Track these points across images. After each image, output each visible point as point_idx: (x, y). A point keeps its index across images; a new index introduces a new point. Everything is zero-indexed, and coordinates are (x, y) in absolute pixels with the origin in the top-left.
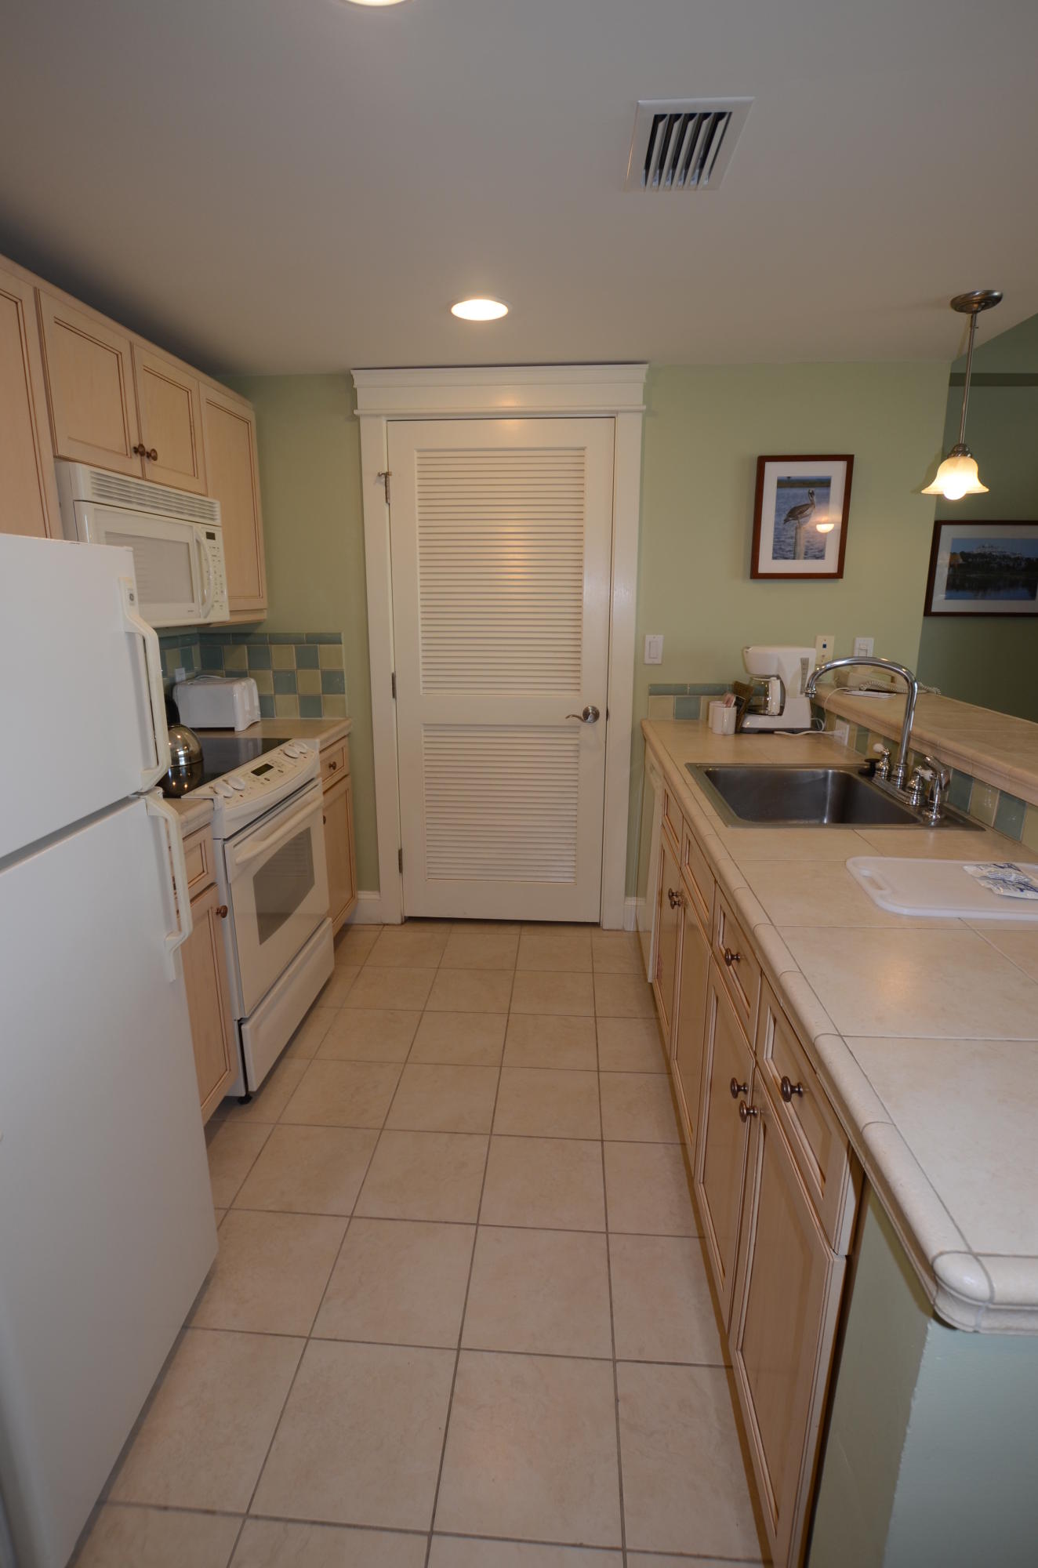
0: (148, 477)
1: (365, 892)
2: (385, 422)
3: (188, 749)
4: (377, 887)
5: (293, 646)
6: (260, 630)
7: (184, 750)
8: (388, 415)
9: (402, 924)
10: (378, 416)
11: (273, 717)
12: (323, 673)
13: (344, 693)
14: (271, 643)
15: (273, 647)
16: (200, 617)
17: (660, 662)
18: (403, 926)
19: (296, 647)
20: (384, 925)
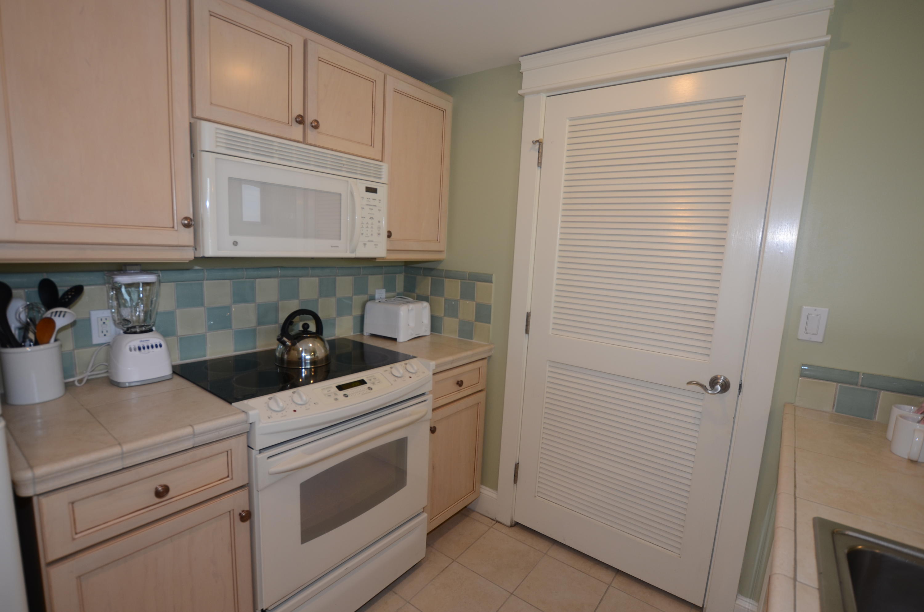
0: (309, 141)
1: (488, 489)
2: (545, 98)
3: (314, 355)
4: (495, 487)
5: (460, 281)
6: (441, 267)
7: (310, 355)
8: (548, 90)
9: (511, 526)
10: (538, 92)
11: (441, 333)
12: (477, 304)
13: (490, 323)
14: (446, 277)
15: (446, 281)
16: (347, 252)
17: (821, 341)
18: (513, 528)
19: (461, 282)
20: (497, 522)
